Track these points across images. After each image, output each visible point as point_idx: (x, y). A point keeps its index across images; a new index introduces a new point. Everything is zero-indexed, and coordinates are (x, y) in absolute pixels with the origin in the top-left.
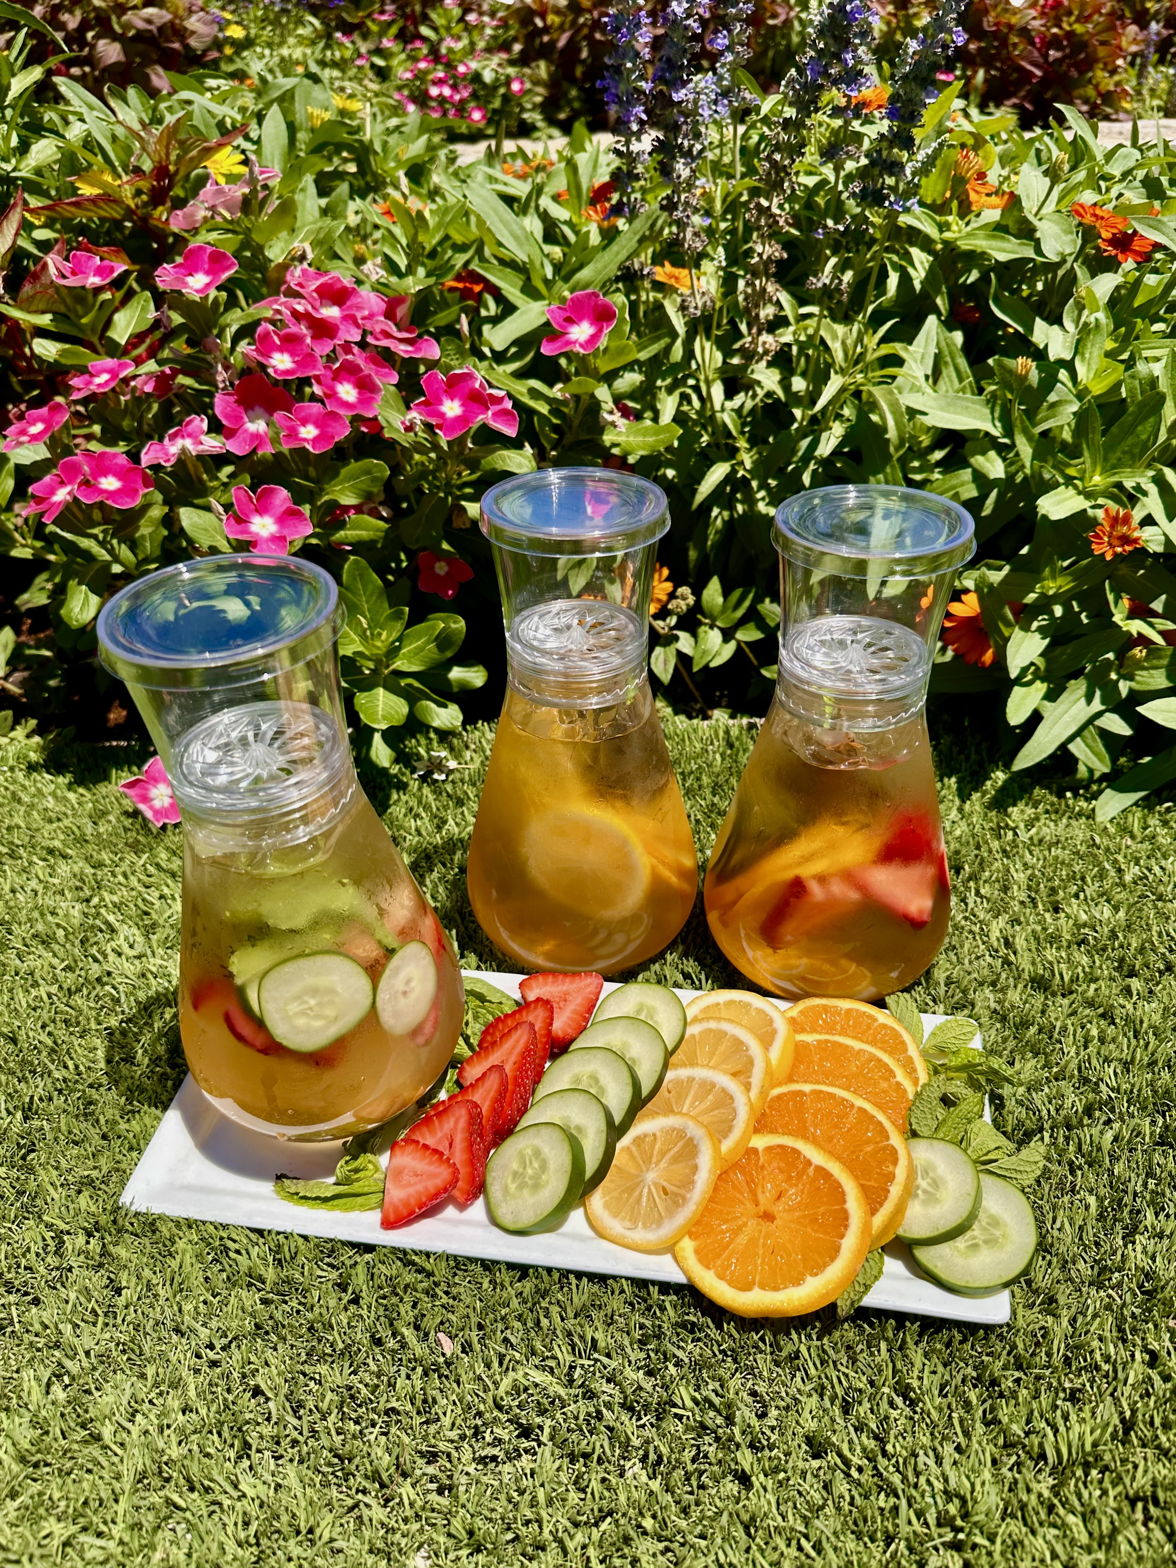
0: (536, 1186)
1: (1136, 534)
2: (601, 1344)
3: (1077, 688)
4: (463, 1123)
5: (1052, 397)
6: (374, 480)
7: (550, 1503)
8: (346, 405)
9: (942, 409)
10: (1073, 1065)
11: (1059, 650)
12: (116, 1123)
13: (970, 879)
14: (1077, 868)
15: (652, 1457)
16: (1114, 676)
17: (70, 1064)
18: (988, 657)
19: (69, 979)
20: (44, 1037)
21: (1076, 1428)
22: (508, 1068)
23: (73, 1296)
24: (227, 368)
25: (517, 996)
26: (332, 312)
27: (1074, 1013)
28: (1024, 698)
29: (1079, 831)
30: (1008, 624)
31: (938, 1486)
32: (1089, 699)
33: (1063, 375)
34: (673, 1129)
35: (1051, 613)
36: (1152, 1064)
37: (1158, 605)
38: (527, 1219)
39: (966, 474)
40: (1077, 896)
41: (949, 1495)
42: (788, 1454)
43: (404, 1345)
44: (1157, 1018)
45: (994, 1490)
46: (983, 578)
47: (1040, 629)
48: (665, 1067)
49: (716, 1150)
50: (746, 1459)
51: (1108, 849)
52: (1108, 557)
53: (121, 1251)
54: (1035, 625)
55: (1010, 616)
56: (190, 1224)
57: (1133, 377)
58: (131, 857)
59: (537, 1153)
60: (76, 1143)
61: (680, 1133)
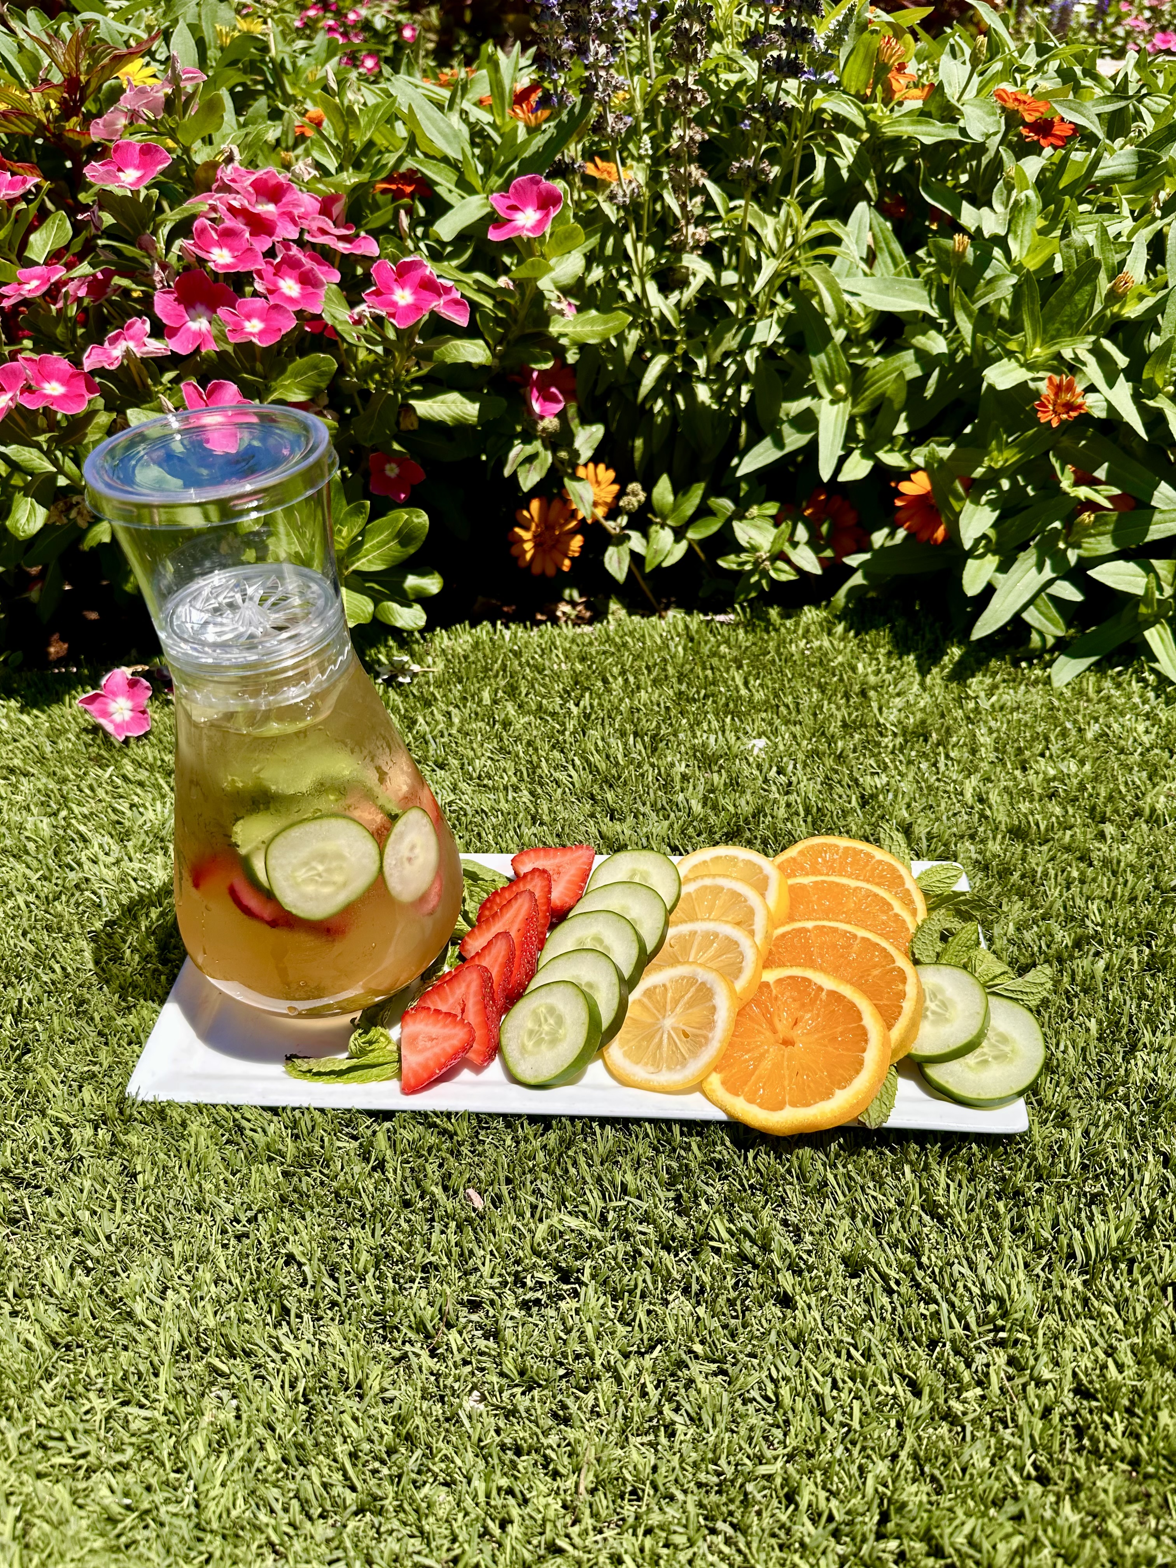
0: (554, 1041)
1: (1080, 400)
2: (631, 1187)
3: (1027, 559)
4: (475, 985)
5: (989, 274)
6: (322, 374)
7: (598, 1337)
8: (290, 300)
9: (881, 292)
10: (1059, 904)
11: (1009, 522)
12: (112, 1018)
13: (938, 744)
14: (1039, 730)
15: (695, 1287)
16: (1062, 545)
17: (57, 967)
18: (940, 533)
19: (46, 889)
20: (26, 944)
21: (1102, 1227)
22: (513, 933)
23: (87, 1184)
24: (164, 267)
25: (510, 873)
26: (268, 209)
27: (1053, 859)
28: (979, 569)
29: (1037, 697)
30: (959, 498)
31: (976, 1290)
32: (1040, 567)
33: (997, 252)
34: (683, 978)
35: (999, 487)
36: (1132, 900)
37: (1101, 473)
38: (546, 1073)
39: (909, 356)
40: (1042, 755)
41: (986, 1299)
42: (828, 1273)
43: (434, 1202)
44: (1132, 858)
45: (1030, 1288)
46: (932, 454)
47: (988, 502)
48: (667, 924)
49: (732, 990)
50: (787, 1281)
51: (1067, 711)
52: (1055, 424)
53: (133, 1139)
54: (984, 499)
55: (960, 489)
56: (200, 1108)
57: (1068, 246)
58: (94, 771)
59: (551, 1010)
60: (72, 1042)
61: (692, 980)
